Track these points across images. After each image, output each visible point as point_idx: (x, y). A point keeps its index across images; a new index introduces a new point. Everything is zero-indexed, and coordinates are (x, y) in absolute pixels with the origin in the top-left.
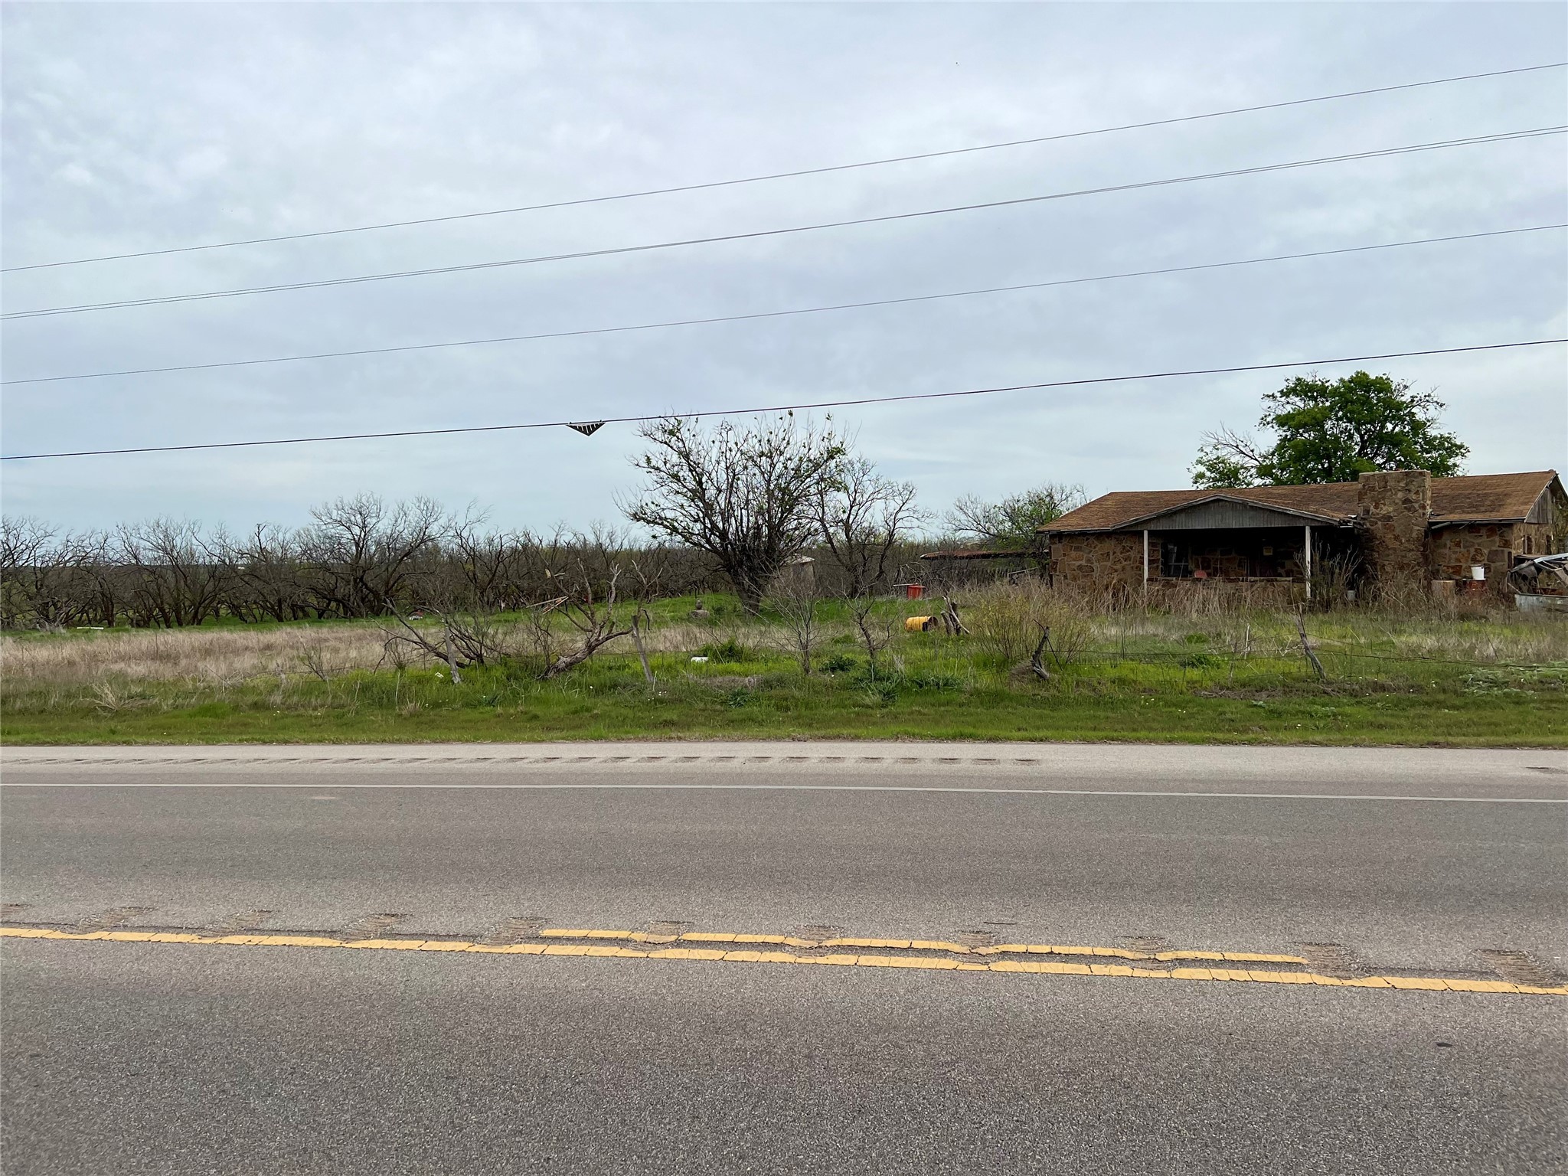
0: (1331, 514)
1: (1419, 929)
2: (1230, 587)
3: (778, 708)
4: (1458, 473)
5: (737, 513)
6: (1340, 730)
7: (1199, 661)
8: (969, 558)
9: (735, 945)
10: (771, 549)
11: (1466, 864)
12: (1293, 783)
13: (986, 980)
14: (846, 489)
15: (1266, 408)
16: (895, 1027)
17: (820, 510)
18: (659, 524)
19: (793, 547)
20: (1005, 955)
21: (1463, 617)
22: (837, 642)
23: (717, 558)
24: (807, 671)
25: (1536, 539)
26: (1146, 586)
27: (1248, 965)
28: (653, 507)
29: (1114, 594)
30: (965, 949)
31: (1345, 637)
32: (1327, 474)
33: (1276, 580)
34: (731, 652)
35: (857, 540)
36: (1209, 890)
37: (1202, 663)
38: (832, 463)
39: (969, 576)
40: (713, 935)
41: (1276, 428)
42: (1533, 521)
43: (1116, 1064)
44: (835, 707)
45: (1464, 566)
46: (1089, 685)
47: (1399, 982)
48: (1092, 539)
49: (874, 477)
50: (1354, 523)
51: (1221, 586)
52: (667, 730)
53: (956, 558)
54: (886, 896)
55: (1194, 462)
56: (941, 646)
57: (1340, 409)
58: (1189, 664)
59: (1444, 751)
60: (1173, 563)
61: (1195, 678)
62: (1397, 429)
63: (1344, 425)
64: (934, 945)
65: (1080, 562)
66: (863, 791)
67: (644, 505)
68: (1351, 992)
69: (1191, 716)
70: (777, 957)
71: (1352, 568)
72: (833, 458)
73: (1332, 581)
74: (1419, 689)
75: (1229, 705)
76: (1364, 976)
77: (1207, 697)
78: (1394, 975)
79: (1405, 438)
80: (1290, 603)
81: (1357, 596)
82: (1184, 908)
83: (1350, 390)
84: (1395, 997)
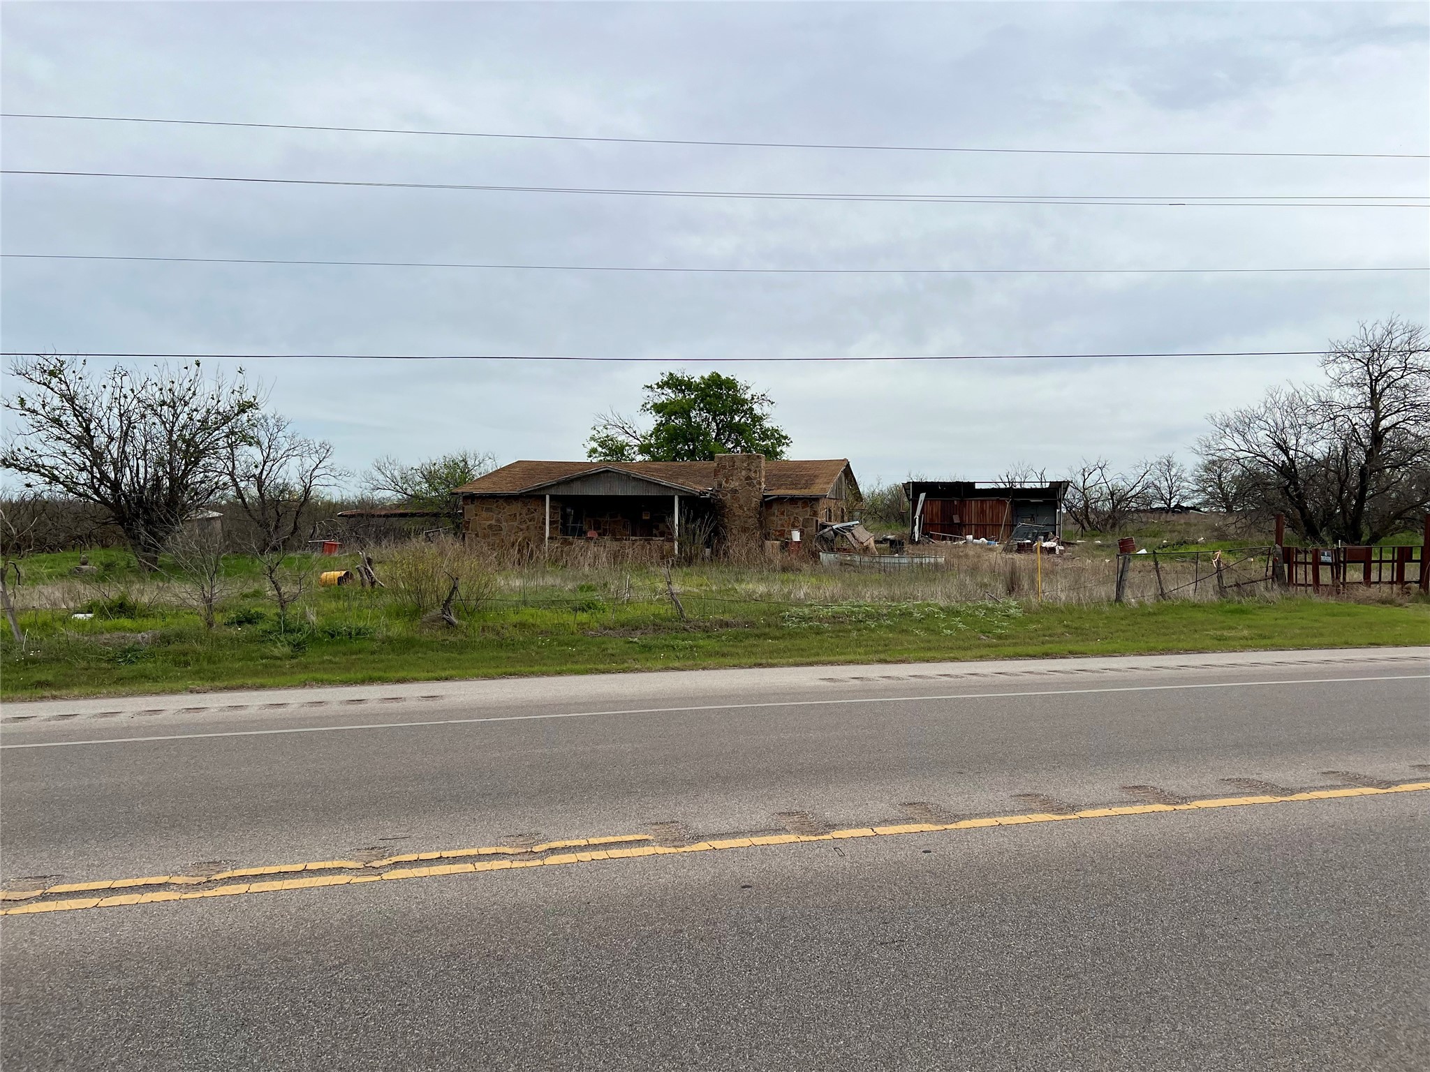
0: (694, 486)
1: (736, 803)
2: (615, 545)
3: (177, 663)
4: (783, 458)
5: (133, 463)
6: (694, 658)
7: (589, 607)
8: (386, 516)
9: (112, 891)
10: (172, 501)
11: (773, 751)
12: (655, 701)
13: (377, 889)
14: (259, 443)
15: (645, 396)
16: (284, 943)
17: (230, 464)
18: (34, 472)
19: (198, 500)
20: (397, 865)
21: (784, 569)
22: (246, 596)
23: (107, 511)
24: (210, 624)
25: (834, 511)
26: (547, 544)
27: (607, 846)
28: (27, 453)
29: (519, 550)
30: (360, 865)
31: (701, 585)
32: (691, 454)
33: (652, 540)
34: (122, 608)
35: (271, 496)
36: (581, 790)
37: (591, 608)
38: (244, 417)
39: (386, 534)
40: (87, 884)
41: (654, 413)
42: (833, 497)
43: (492, 942)
44: (240, 660)
45: (787, 530)
46: (493, 630)
47: (718, 844)
48: (501, 501)
49: (290, 434)
50: (711, 494)
51: (610, 544)
52: (39, 690)
53: (373, 516)
54: (282, 827)
55: (588, 439)
56: (355, 599)
57: (702, 401)
58: (580, 609)
59: (765, 670)
60: (570, 524)
61: (584, 620)
62: (743, 420)
63: (705, 414)
64: (329, 864)
65: (490, 522)
66: (266, 734)
67: (16, 450)
68: (683, 856)
69: (580, 653)
70: (160, 896)
71: (708, 530)
72: (245, 412)
73: (694, 540)
74: (752, 625)
75: (610, 642)
76: (694, 843)
77: (593, 637)
78: (715, 840)
79: (747, 428)
80: (662, 558)
81: (712, 553)
82: (559, 807)
83: (708, 386)
84: (714, 856)
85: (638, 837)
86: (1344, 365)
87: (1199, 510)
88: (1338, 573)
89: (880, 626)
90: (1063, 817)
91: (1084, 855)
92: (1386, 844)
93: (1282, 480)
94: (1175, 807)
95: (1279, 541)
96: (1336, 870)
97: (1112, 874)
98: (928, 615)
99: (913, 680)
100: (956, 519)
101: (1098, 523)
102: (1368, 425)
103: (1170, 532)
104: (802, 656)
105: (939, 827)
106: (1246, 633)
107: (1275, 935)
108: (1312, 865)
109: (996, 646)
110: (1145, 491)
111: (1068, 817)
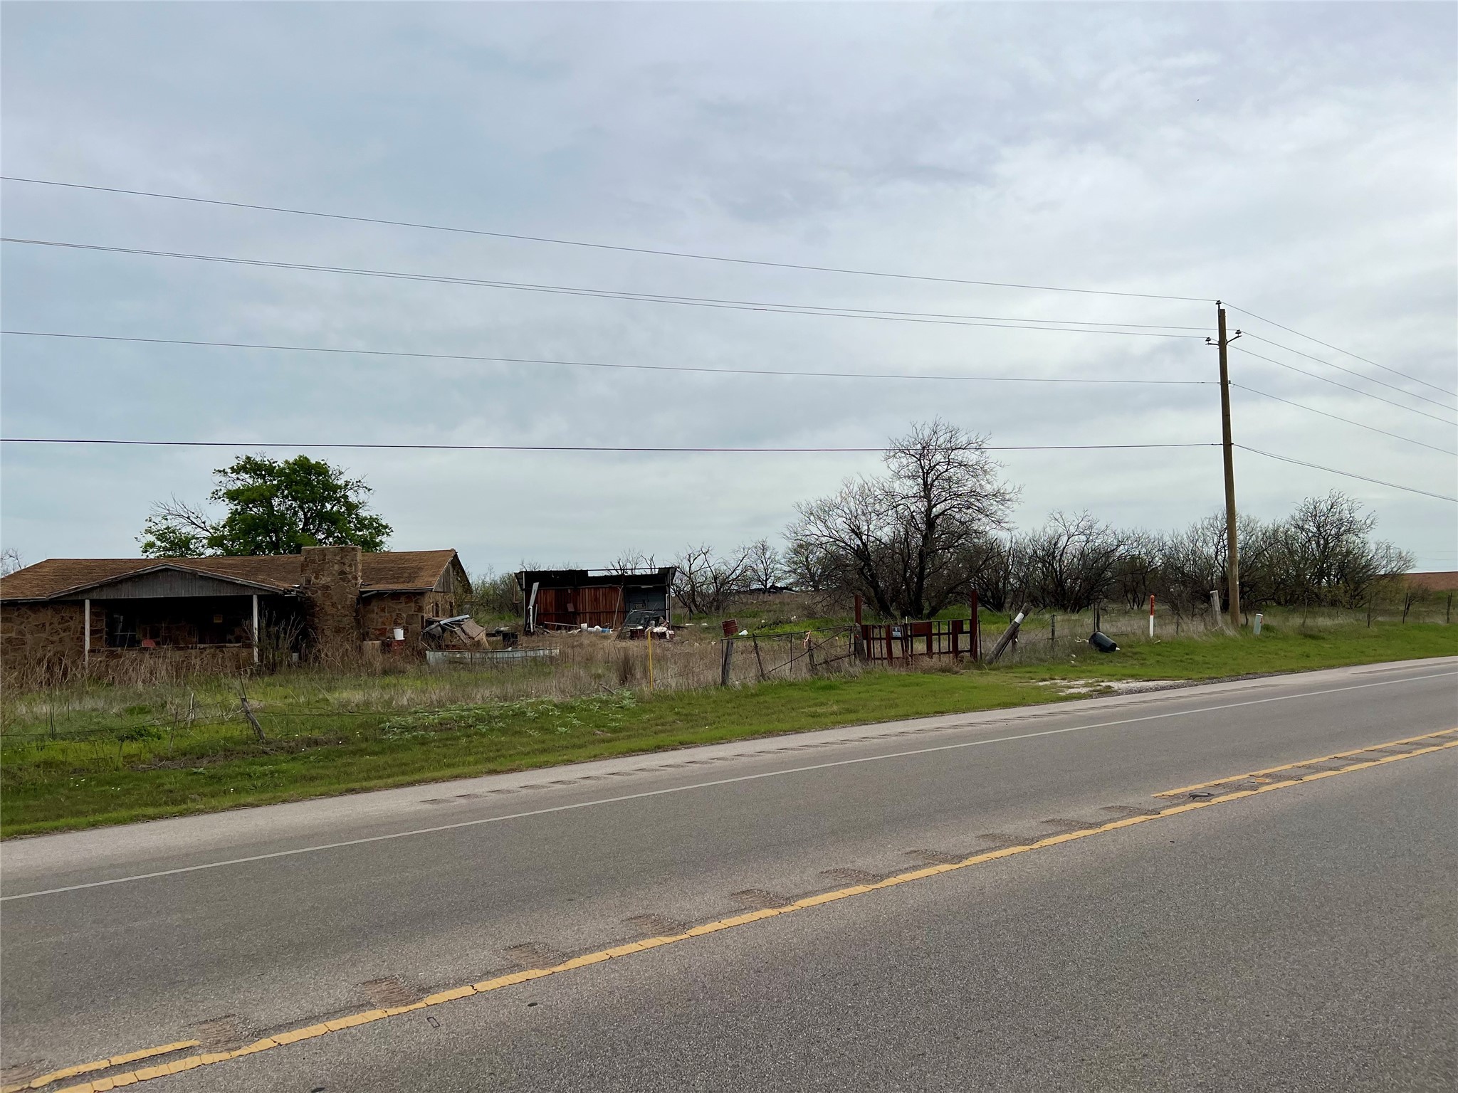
0: (276, 583)
1: (311, 977)
2: (178, 656)
4: (384, 549)
6: (274, 788)
7: (139, 734)
11: (361, 901)
12: (217, 851)
15: (217, 482)
21: (385, 673)
25: (442, 605)
26: (87, 658)
27: (136, 1064)
29: (48, 668)
31: (286, 697)
32: (275, 546)
33: (225, 647)
36: (106, 988)
37: (142, 735)
41: (227, 500)
42: (440, 590)
45: (388, 628)
47: (285, 1038)
48: (24, 609)
50: (297, 592)
51: (172, 655)
55: (143, 532)
57: (286, 488)
58: (127, 737)
60: (118, 633)
61: (133, 752)
62: (335, 508)
63: (290, 502)
65: (10, 635)
68: (237, 1063)
69: (127, 792)
71: (295, 632)
73: (277, 645)
74: (346, 740)
75: (167, 776)
76: (253, 1041)
77: (145, 771)
78: (281, 1032)
79: (342, 517)
80: (238, 668)
81: (300, 658)
82: (73, 1018)
83: (294, 471)
84: (279, 1055)
85: (179, 1045)
86: (902, 460)
87: (791, 590)
88: (907, 646)
89: (492, 730)
90: (674, 939)
91: (695, 981)
92: (962, 922)
93: (858, 562)
94: (780, 910)
95: (858, 620)
96: (923, 958)
97: (723, 998)
98: (542, 713)
99: (524, 791)
100: (571, 608)
101: (704, 606)
102: (923, 513)
103: (768, 612)
104: (403, 773)
105: (546, 972)
106: (835, 708)
107: (873, 1042)
108: (902, 956)
109: (610, 741)
110: (745, 574)
111: (679, 937)
